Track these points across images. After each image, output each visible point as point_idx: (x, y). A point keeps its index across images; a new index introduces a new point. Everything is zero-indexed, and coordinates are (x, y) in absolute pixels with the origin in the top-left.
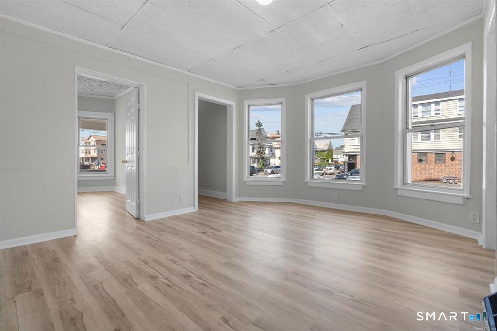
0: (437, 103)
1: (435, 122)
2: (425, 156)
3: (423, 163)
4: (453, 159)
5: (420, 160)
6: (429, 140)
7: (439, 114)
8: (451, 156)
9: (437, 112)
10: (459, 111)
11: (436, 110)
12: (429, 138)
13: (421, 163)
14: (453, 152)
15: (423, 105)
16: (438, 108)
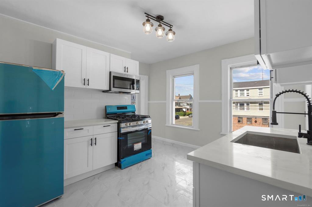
0: (248, 90)
1: (249, 100)
2: (242, 119)
3: (241, 122)
4: (256, 122)
5: (239, 121)
6: (244, 110)
7: (249, 95)
8: (255, 120)
9: (248, 94)
10: (259, 95)
11: (247, 93)
12: (244, 109)
13: (239, 123)
14: (256, 117)
15: (241, 90)
16: (248, 92)
